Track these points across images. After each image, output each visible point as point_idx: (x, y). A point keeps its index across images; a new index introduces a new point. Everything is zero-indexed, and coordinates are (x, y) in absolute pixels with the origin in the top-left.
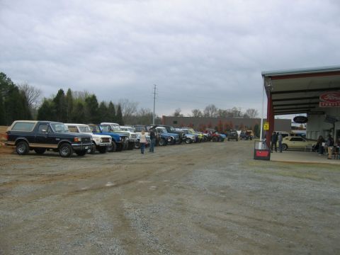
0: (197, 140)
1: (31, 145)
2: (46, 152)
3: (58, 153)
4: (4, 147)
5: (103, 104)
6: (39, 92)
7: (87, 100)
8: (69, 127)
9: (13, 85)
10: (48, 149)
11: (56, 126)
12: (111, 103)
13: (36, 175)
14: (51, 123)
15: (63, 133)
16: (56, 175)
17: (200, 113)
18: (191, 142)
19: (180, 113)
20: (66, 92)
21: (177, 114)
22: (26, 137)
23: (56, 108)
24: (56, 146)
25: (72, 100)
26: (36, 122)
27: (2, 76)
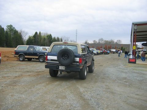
0: (98, 54)
1: (26, 57)
2: (33, 60)
3: (38, 60)
4: (13, 58)
5: (54, 38)
6: (27, 33)
7: (47, 36)
8: (43, 48)
9: (15, 30)
10: (34, 58)
11: (37, 48)
12: (58, 38)
13: (30, 72)
14: (35, 46)
15: (40, 51)
16: (40, 72)
17: (96, 42)
18: (95, 54)
19: (88, 42)
20: (38, 33)
21: (86, 43)
22: (23, 53)
23: (34, 40)
24: (37, 57)
25: (41, 36)
26: (28, 46)
27: (11, 26)
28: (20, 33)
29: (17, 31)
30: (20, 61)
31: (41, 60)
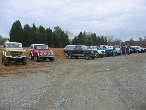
0: (142, 51)
1: (74, 55)
2: (79, 57)
3: (84, 58)
4: (63, 56)
5: (99, 37)
6: (72, 34)
7: (92, 36)
8: (88, 47)
9: (62, 31)
10: (80, 56)
11: (83, 47)
12: (102, 37)
13: (79, 66)
14: (81, 46)
15: (86, 49)
16: (86, 66)
17: (142, 39)
18: (139, 52)
19: (133, 40)
20: (83, 33)
21: (131, 40)
22: (71, 51)
23: (80, 40)
24: (83, 55)
25: (86, 36)
26: (75, 45)
27: (58, 27)
28: (66, 34)
29: (64, 32)
30: (69, 58)
31: (87, 58)
